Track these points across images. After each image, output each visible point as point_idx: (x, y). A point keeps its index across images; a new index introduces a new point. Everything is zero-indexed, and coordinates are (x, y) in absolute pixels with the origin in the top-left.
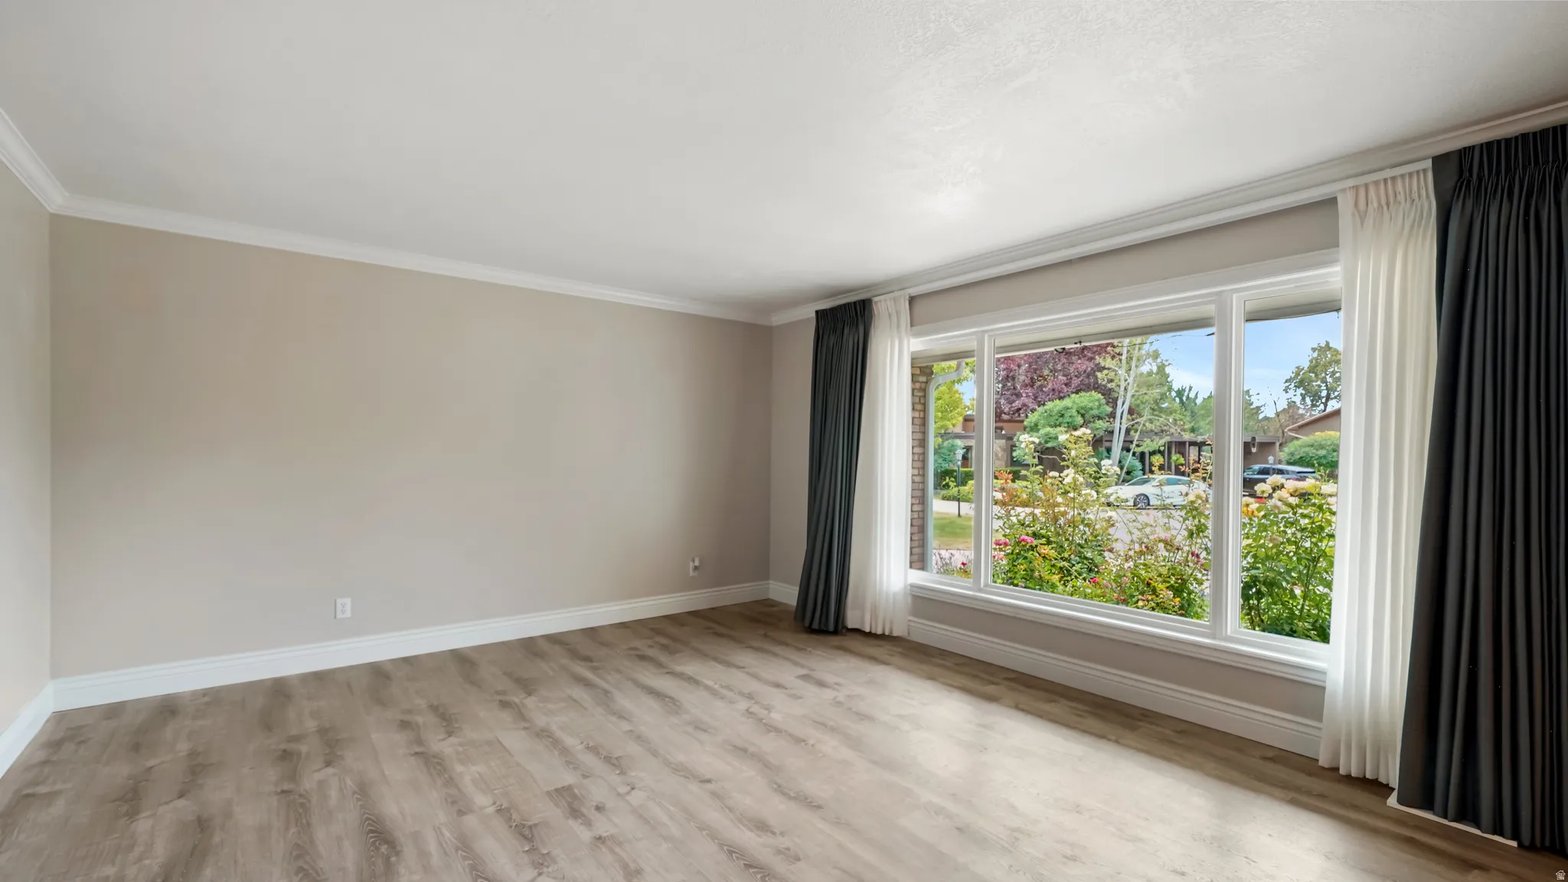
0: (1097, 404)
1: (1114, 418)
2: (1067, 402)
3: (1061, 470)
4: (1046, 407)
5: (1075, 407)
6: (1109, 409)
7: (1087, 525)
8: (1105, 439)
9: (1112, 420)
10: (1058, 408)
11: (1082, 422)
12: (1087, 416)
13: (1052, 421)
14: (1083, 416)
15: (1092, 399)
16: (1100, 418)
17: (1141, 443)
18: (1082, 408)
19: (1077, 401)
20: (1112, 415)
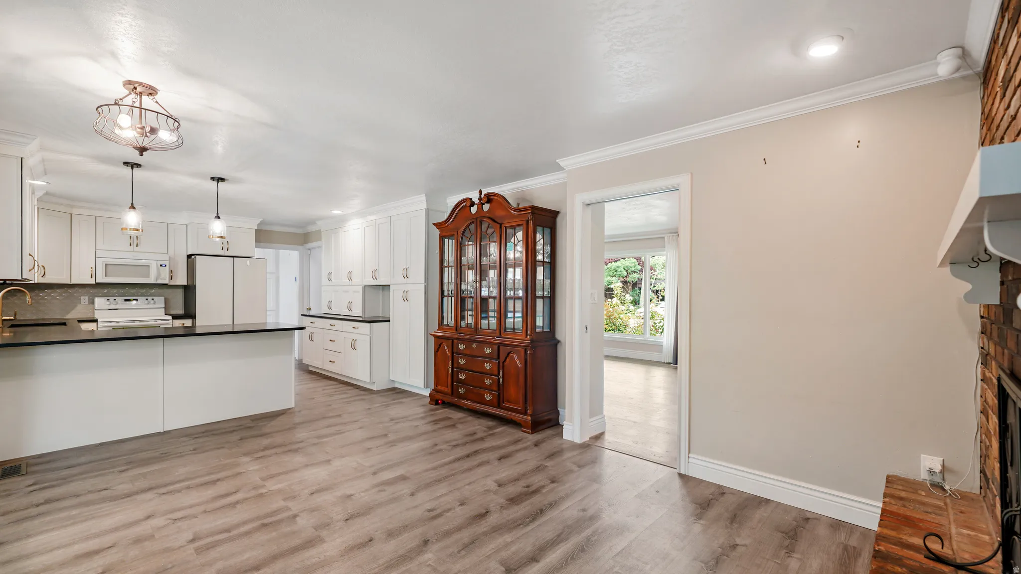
0: (634, 264)
1: (642, 272)
2: (618, 264)
3: (612, 298)
4: (608, 266)
5: (622, 266)
6: (640, 267)
7: (621, 319)
8: (638, 283)
9: (641, 273)
10: (614, 267)
11: (626, 274)
12: (629, 271)
13: (611, 273)
14: (627, 271)
15: (631, 262)
16: (635, 272)
17: (656, 285)
18: (626, 267)
19: (623, 263)
20: (641, 271)
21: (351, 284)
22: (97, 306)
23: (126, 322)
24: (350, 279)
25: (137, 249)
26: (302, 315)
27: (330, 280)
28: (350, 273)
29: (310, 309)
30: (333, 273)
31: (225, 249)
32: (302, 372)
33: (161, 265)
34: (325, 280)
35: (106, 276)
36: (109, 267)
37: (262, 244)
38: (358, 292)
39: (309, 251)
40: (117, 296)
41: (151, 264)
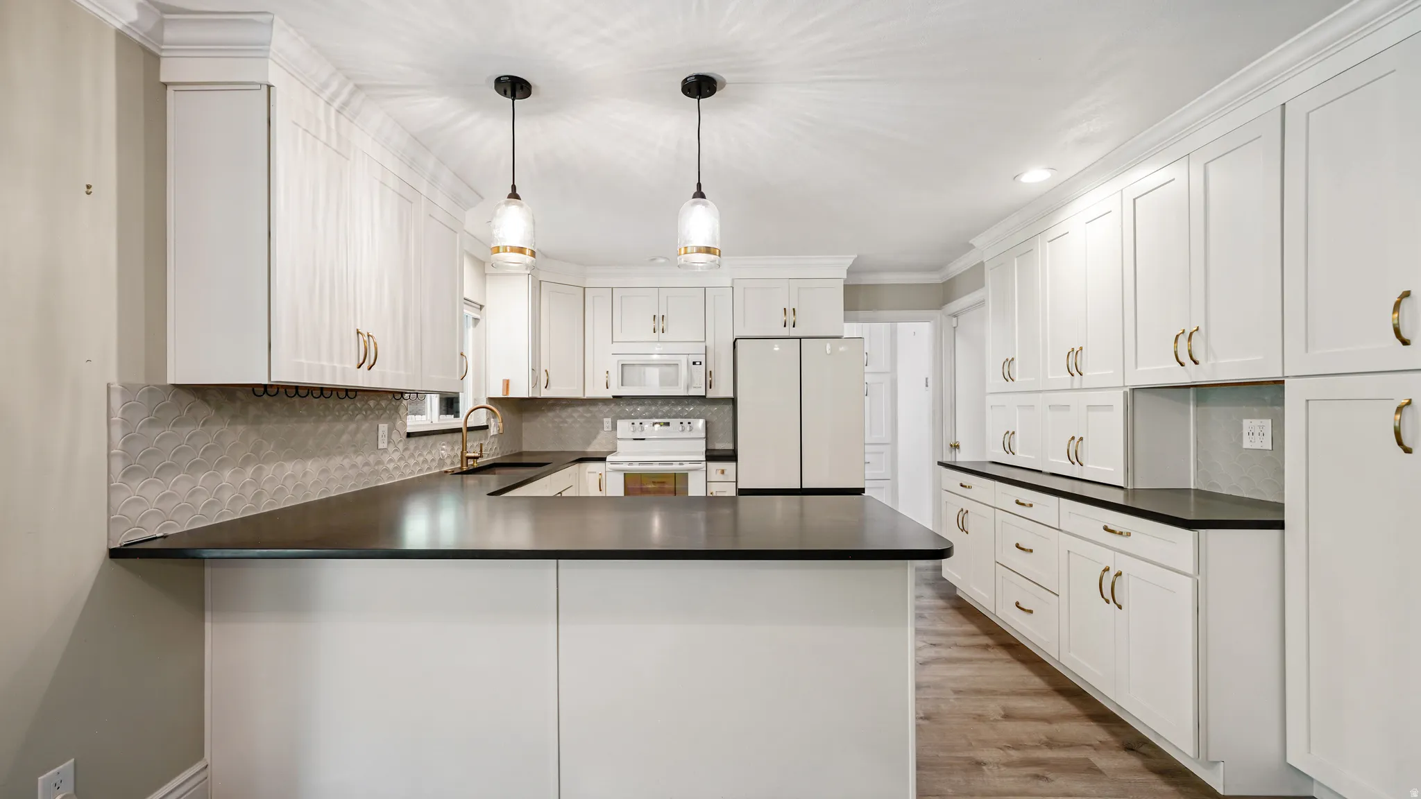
21: (1076, 386)
22: (619, 434)
23: (641, 463)
24: (1075, 369)
25: (663, 337)
26: (940, 463)
27: (1008, 377)
28: (1075, 353)
29: (956, 447)
30: (1017, 361)
31: (790, 324)
32: (941, 603)
33: (694, 363)
34: (994, 379)
35: (622, 385)
36: (626, 368)
37: (861, 314)
38: (1109, 407)
39: (955, 319)
40: (645, 418)
41: (680, 361)
